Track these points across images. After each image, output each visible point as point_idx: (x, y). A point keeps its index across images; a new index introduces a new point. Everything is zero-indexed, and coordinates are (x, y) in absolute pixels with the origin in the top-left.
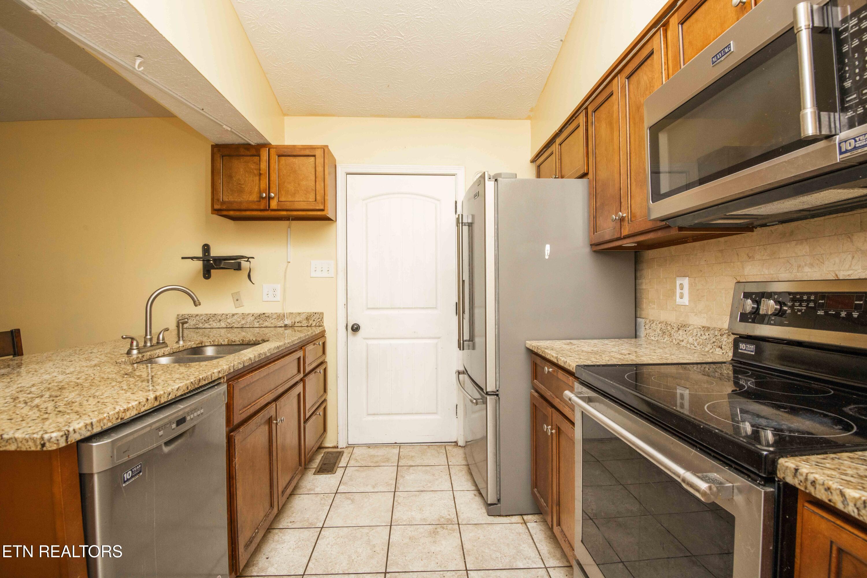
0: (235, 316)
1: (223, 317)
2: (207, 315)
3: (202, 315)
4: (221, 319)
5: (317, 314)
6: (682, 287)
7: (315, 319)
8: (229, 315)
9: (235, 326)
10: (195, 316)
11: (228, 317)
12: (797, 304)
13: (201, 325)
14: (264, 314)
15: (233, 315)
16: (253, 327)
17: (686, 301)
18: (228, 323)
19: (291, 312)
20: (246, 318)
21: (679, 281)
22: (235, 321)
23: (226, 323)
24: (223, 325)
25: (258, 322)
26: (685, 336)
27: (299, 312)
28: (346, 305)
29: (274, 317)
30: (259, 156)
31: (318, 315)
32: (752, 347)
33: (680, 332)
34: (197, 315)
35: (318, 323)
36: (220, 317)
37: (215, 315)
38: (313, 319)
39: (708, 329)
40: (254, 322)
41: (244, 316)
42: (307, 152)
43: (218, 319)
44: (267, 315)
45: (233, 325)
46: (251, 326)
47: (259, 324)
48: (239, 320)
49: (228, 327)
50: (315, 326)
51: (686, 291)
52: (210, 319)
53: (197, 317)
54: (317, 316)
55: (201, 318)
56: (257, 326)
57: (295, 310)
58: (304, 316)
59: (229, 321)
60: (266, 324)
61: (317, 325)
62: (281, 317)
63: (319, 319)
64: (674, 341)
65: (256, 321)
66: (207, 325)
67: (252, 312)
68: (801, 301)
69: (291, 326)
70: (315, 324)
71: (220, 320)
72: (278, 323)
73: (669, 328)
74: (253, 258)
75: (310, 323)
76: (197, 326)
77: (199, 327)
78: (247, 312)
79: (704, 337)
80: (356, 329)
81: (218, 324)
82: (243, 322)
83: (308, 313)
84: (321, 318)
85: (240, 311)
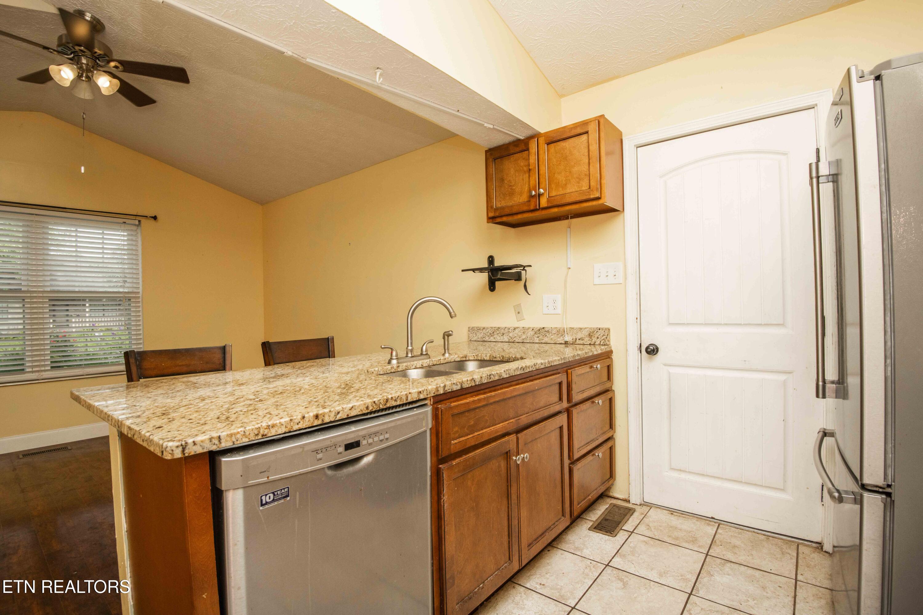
0: (517, 330)
1: (506, 331)
2: (492, 328)
3: (488, 328)
4: (504, 332)
5: (601, 330)
7: (599, 337)
8: (511, 329)
9: (517, 341)
10: (482, 329)
11: (510, 331)
13: (487, 339)
14: (543, 328)
15: (515, 329)
16: (533, 343)
18: (510, 337)
19: (572, 327)
20: (526, 333)
22: (516, 335)
23: (509, 337)
24: (506, 339)
25: (538, 337)
27: (581, 326)
28: (639, 319)
29: (554, 332)
30: (528, 149)
31: (603, 332)
34: (484, 328)
35: (603, 341)
36: (503, 331)
37: (499, 328)
38: (596, 336)
40: (534, 337)
41: (525, 330)
42: (579, 131)
43: (501, 333)
44: (546, 330)
45: (515, 339)
46: (531, 341)
47: (539, 340)
48: (520, 334)
49: (510, 341)
50: (599, 344)
52: (495, 333)
53: (484, 330)
54: (601, 332)
55: (487, 331)
56: (537, 341)
57: (576, 325)
58: (585, 332)
59: (511, 335)
60: (546, 340)
61: (602, 344)
62: (561, 332)
63: (604, 337)
65: (536, 336)
66: (492, 339)
67: (532, 326)
69: (571, 343)
70: (599, 342)
71: (503, 334)
72: (558, 339)
74: (530, 266)
75: (593, 341)
76: (484, 339)
77: (485, 340)
78: (527, 326)
80: (652, 351)
81: (502, 337)
82: (524, 337)
83: (591, 328)
84: (606, 334)
85: (521, 324)
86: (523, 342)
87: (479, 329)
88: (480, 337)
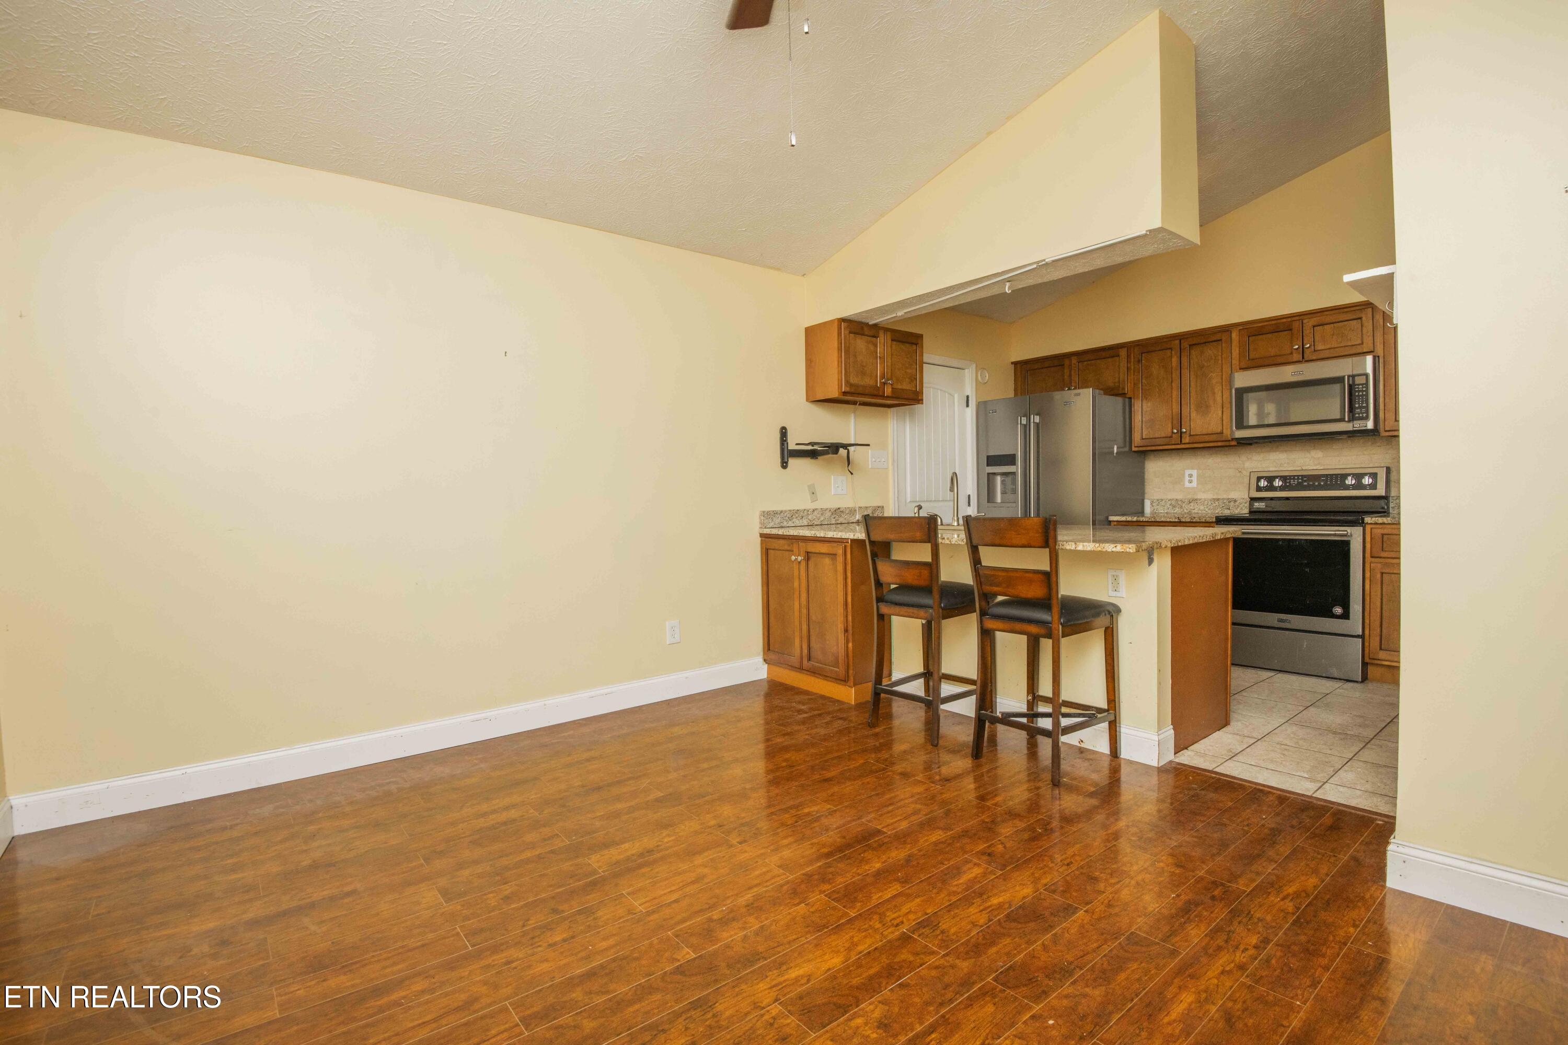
0: (815, 512)
1: (805, 513)
2: (790, 511)
3: (786, 511)
4: (803, 515)
6: (1191, 476)
8: (810, 511)
9: (816, 523)
10: (779, 512)
11: (809, 513)
12: (1292, 481)
13: (785, 524)
14: (839, 508)
15: (814, 511)
17: (1194, 484)
18: (809, 519)
20: (824, 514)
21: (1187, 472)
22: (815, 517)
24: (805, 522)
26: (1196, 506)
27: (867, 506)
29: (847, 512)
32: (1264, 504)
33: (1192, 504)
34: (781, 512)
36: (802, 513)
37: (798, 510)
38: (877, 513)
39: (1218, 500)
40: (831, 518)
41: (823, 511)
43: (800, 516)
44: (841, 510)
45: (814, 522)
48: (819, 516)
49: (810, 524)
51: (1194, 479)
52: (794, 516)
53: (782, 514)
54: (880, 510)
55: (785, 514)
56: (834, 522)
57: (863, 505)
58: (870, 511)
59: (810, 517)
60: (841, 520)
62: (852, 511)
64: (1185, 511)
65: (833, 517)
66: (790, 524)
68: (1294, 479)
69: (860, 521)
71: (802, 517)
72: (850, 519)
73: (1179, 503)
77: (783, 525)
79: (1215, 505)
81: (801, 521)
82: (822, 519)
83: (873, 507)
84: (883, 512)
85: (818, 505)
86: (821, 525)
87: (775, 513)
88: (776, 523)
